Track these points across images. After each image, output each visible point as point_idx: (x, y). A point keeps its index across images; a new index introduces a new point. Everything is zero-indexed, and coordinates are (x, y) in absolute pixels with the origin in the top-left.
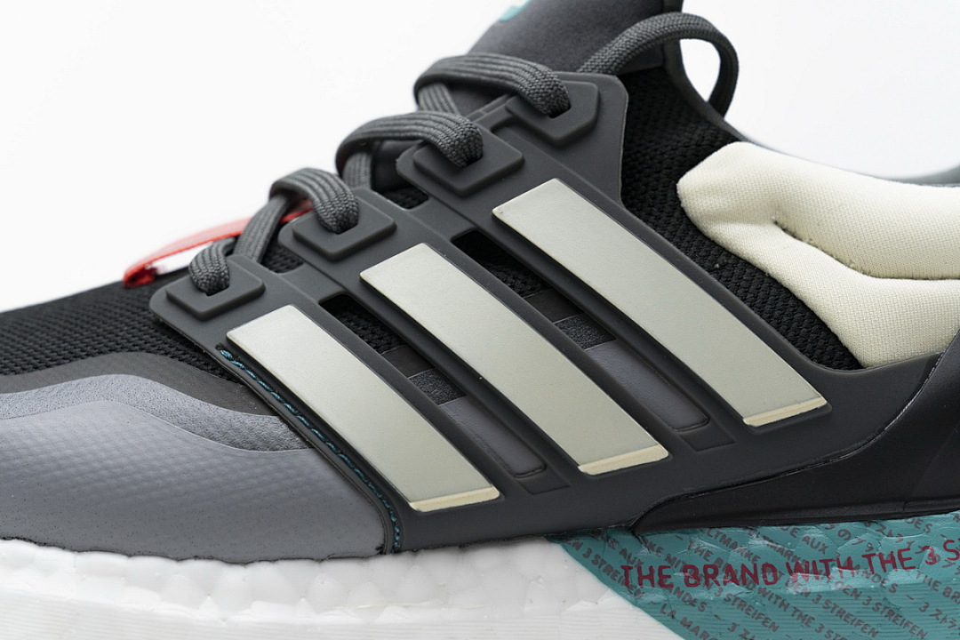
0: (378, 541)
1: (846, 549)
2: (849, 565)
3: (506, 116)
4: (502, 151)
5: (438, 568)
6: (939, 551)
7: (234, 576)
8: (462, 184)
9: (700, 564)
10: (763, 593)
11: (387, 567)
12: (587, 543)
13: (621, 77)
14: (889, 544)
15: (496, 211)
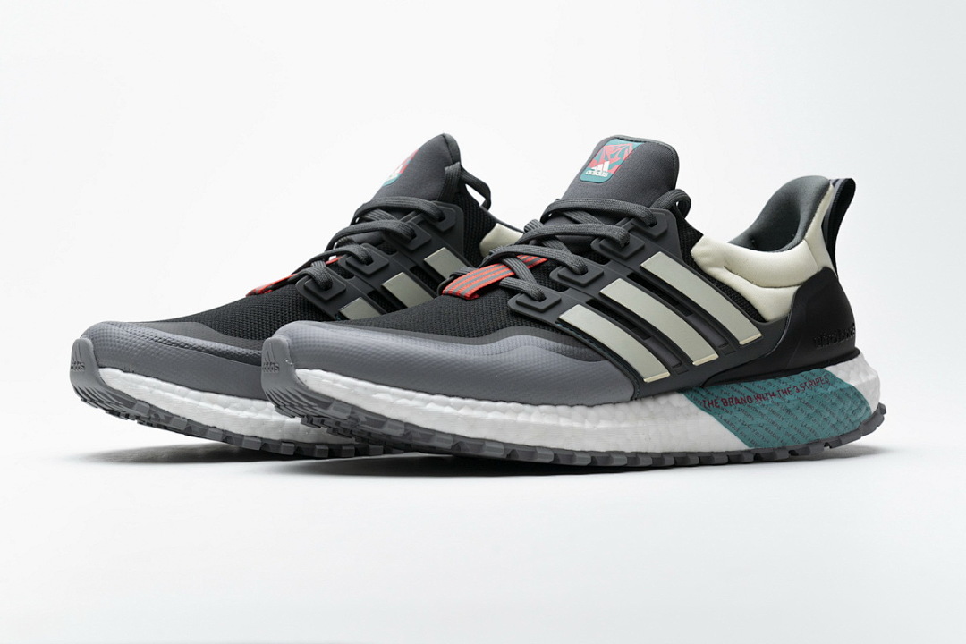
0: (631, 395)
1: (771, 389)
2: (773, 395)
3: (632, 226)
4: (637, 241)
5: (650, 405)
6: (799, 388)
7: (592, 412)
8: (626, 255)
9: (727, 398)
10: (749, 407)
11: (636, 406)
12: (691, 393)
13: (670, 210)
14: (783, 387)
15: (642, 265)
